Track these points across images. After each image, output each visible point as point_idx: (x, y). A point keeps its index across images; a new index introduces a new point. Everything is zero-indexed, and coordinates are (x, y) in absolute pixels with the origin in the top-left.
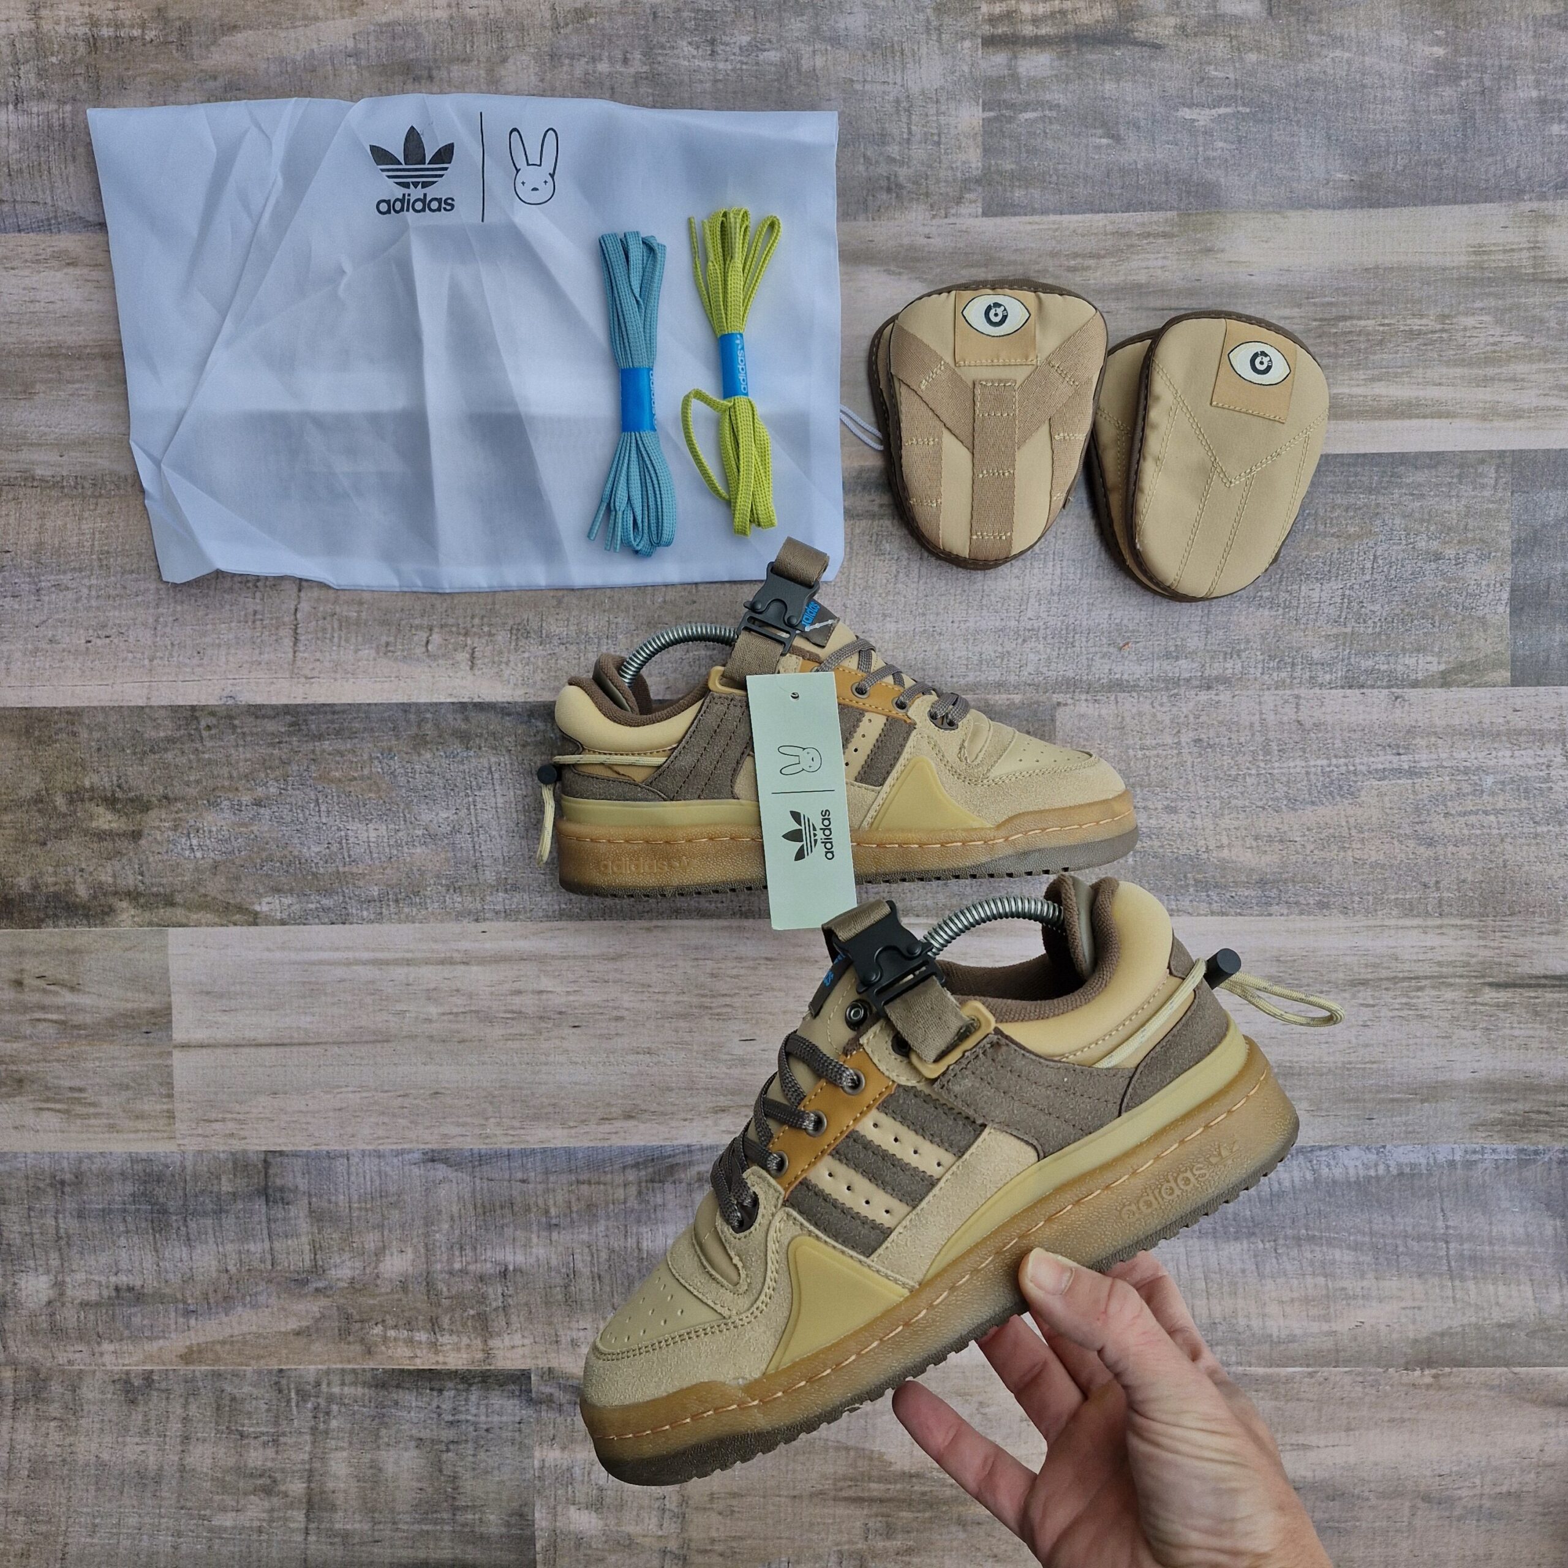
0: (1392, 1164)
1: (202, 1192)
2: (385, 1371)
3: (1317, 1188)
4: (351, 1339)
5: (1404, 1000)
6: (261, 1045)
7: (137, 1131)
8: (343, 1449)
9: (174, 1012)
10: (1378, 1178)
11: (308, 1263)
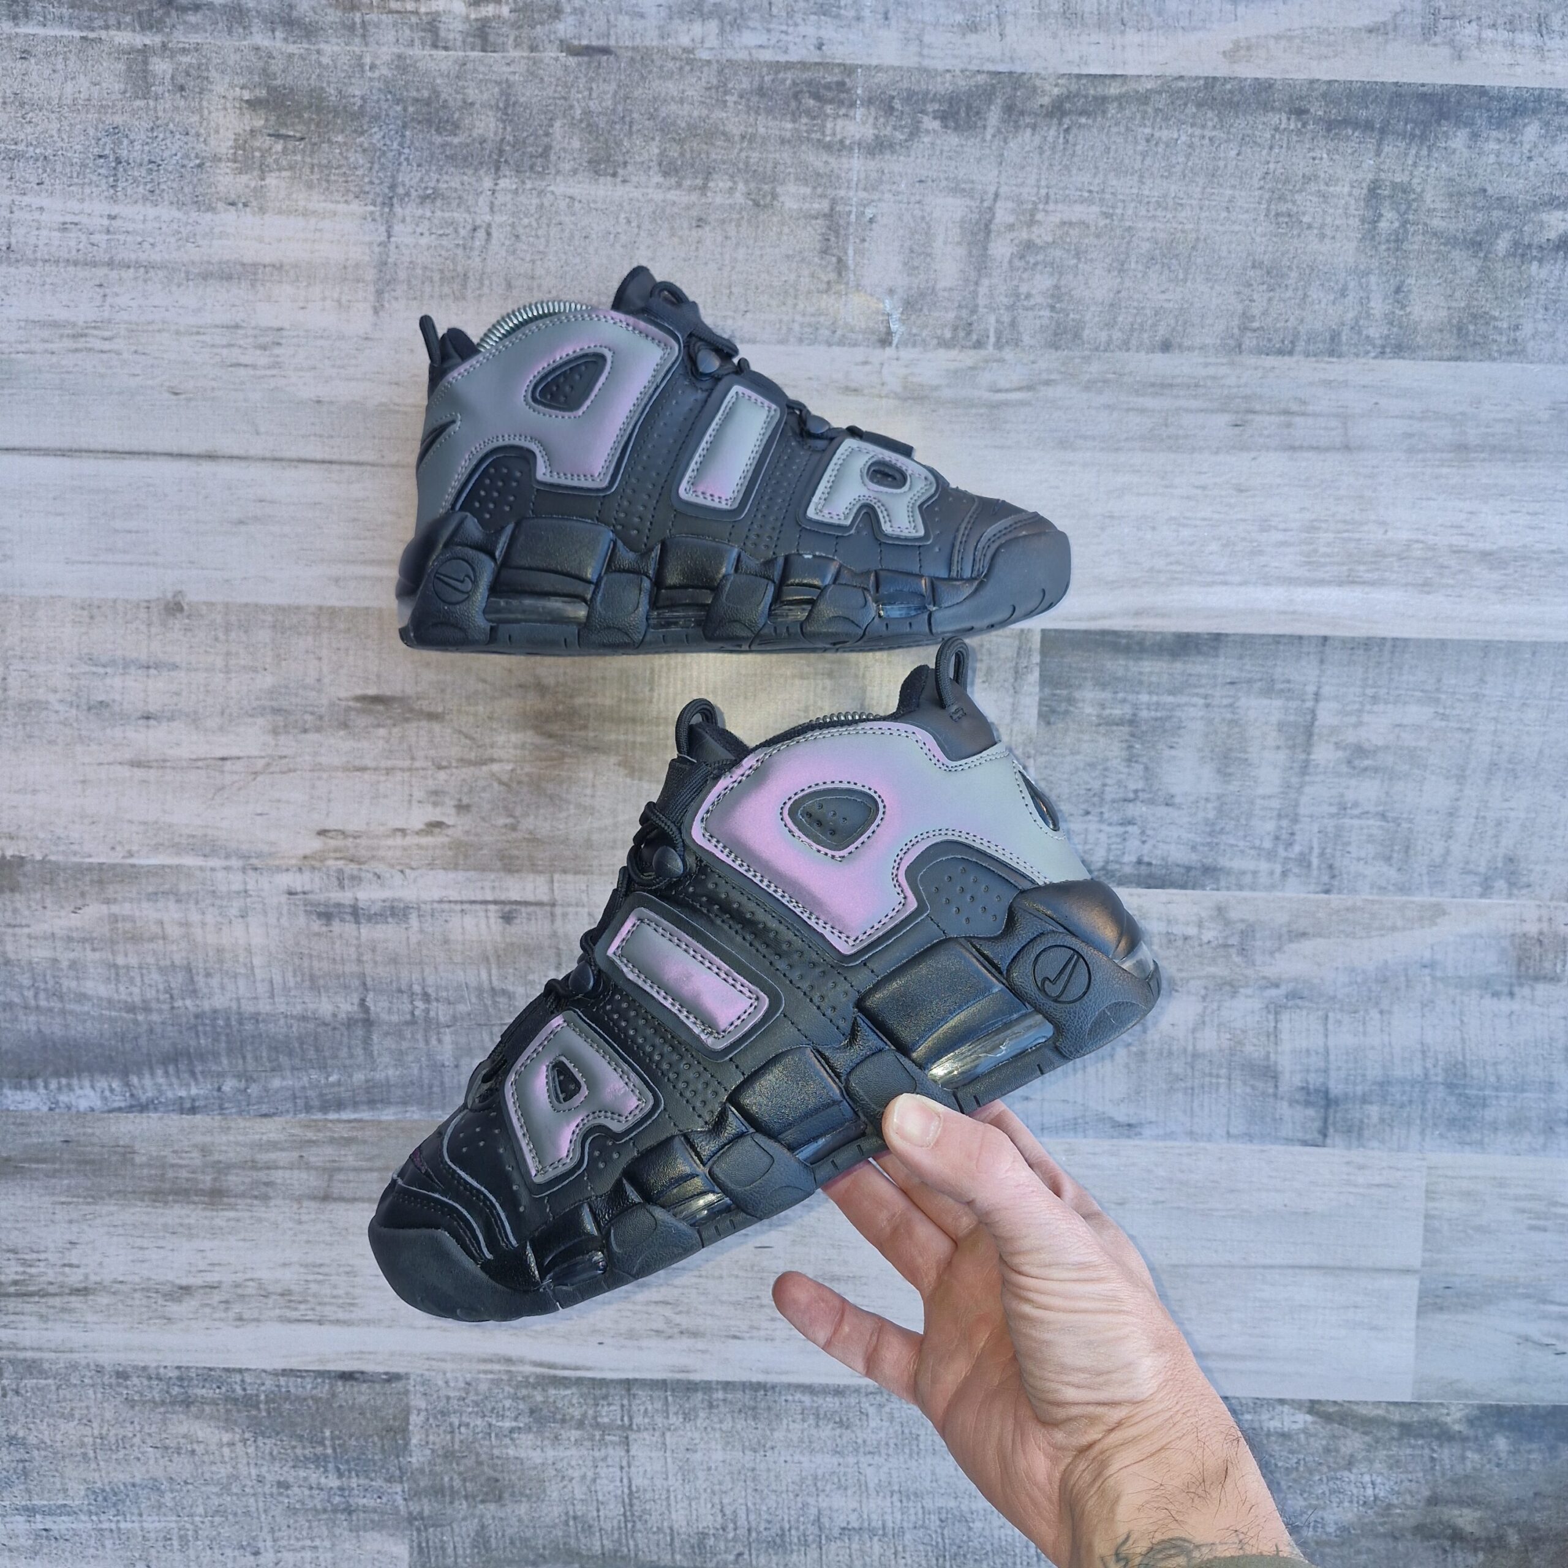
0: (42, 1091)
1: (1402, 1106)
2: (1203, 887)
3: (125, 1066)
4: (1242, 926)
5: (33, 1270)
6: (1318, 1268)
7: (1471, 1178)
8: (1264, 797)
9: (1414, 1308)
10: (57, 1074)
11: (1285, 1017)
